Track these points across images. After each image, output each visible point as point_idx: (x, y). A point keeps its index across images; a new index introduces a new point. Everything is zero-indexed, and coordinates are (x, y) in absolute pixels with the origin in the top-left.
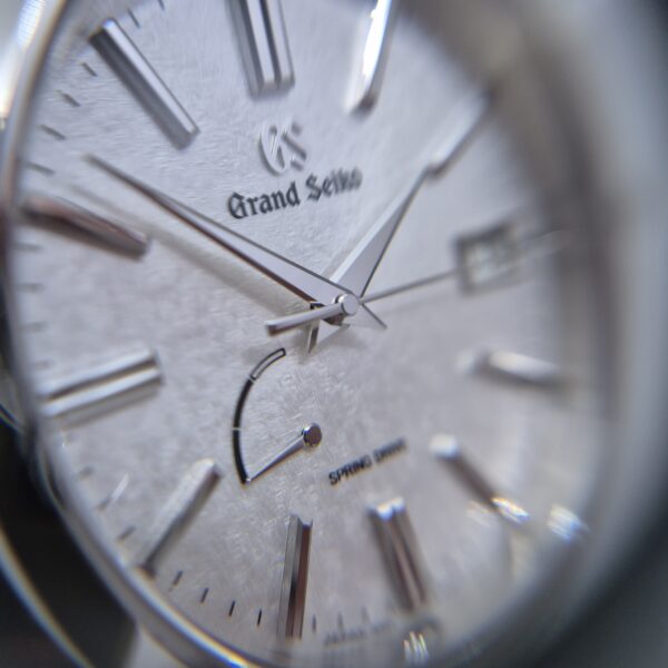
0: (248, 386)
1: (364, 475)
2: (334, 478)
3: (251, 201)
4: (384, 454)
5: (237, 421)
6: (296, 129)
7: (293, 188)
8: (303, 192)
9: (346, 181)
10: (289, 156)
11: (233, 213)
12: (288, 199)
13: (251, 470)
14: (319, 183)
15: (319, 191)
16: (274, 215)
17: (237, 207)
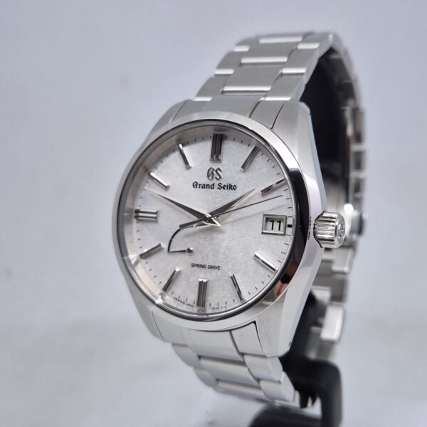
0: (178, 231)
1: (203, 269)
2: (193, 265)
3: (199, 184)
4: (211, 267)
5: (173, 237)
6: (220, 170)
7: (213, 185)
8: (216, 186)
9: (232, 187)
11: (193, 186)
13: (171, 250)
14: (222, 186)
16: (205, 190)
17: (195, 185)
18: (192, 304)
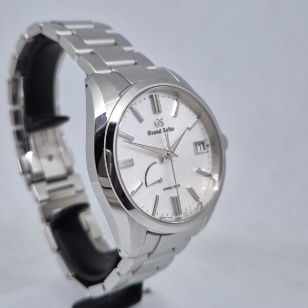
0: (149, 168)
1: (171, 190)
2: (164, 190)
3: (152, 132)
4: (175, 187)
5: (146, 175)
6: (162, 119)
8: (162, 131)
9: (171, 129)
10: (160, 124)
11: (148, 134)
12: (159, 132)
13: (148, 185)
15: (165, 131)
16: (156, 135)
17: (149, 133)
18: (171, 216)
